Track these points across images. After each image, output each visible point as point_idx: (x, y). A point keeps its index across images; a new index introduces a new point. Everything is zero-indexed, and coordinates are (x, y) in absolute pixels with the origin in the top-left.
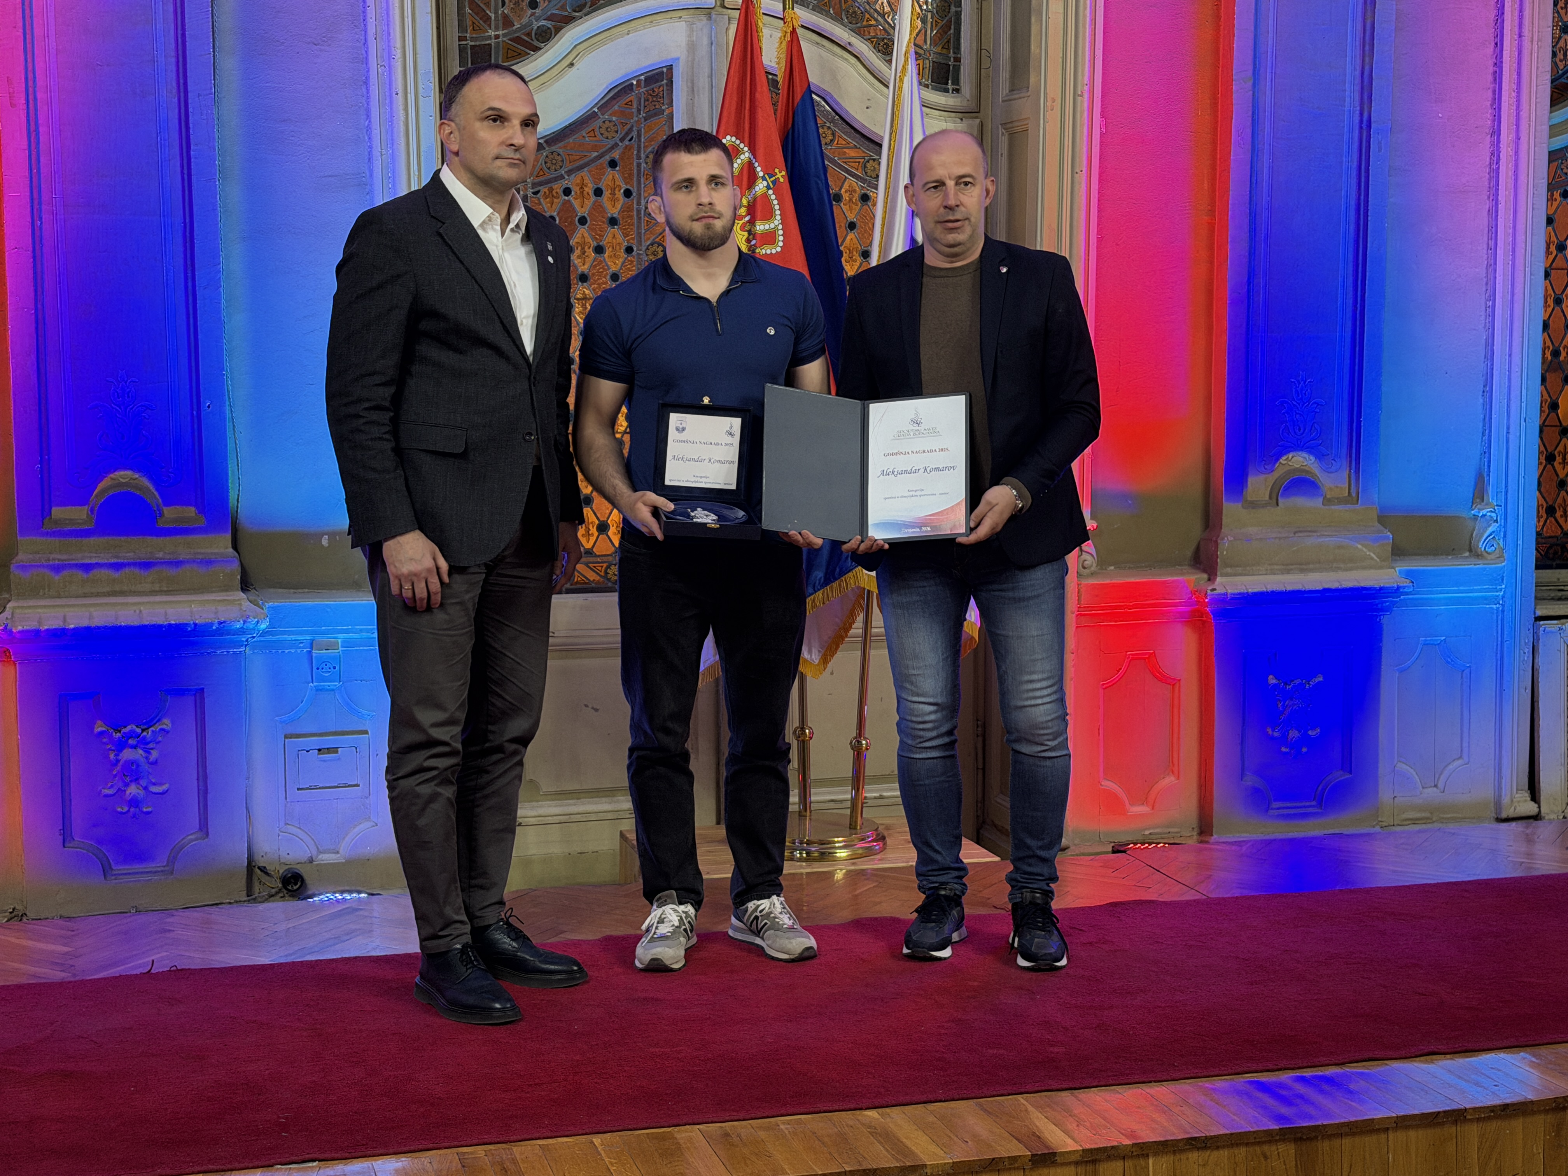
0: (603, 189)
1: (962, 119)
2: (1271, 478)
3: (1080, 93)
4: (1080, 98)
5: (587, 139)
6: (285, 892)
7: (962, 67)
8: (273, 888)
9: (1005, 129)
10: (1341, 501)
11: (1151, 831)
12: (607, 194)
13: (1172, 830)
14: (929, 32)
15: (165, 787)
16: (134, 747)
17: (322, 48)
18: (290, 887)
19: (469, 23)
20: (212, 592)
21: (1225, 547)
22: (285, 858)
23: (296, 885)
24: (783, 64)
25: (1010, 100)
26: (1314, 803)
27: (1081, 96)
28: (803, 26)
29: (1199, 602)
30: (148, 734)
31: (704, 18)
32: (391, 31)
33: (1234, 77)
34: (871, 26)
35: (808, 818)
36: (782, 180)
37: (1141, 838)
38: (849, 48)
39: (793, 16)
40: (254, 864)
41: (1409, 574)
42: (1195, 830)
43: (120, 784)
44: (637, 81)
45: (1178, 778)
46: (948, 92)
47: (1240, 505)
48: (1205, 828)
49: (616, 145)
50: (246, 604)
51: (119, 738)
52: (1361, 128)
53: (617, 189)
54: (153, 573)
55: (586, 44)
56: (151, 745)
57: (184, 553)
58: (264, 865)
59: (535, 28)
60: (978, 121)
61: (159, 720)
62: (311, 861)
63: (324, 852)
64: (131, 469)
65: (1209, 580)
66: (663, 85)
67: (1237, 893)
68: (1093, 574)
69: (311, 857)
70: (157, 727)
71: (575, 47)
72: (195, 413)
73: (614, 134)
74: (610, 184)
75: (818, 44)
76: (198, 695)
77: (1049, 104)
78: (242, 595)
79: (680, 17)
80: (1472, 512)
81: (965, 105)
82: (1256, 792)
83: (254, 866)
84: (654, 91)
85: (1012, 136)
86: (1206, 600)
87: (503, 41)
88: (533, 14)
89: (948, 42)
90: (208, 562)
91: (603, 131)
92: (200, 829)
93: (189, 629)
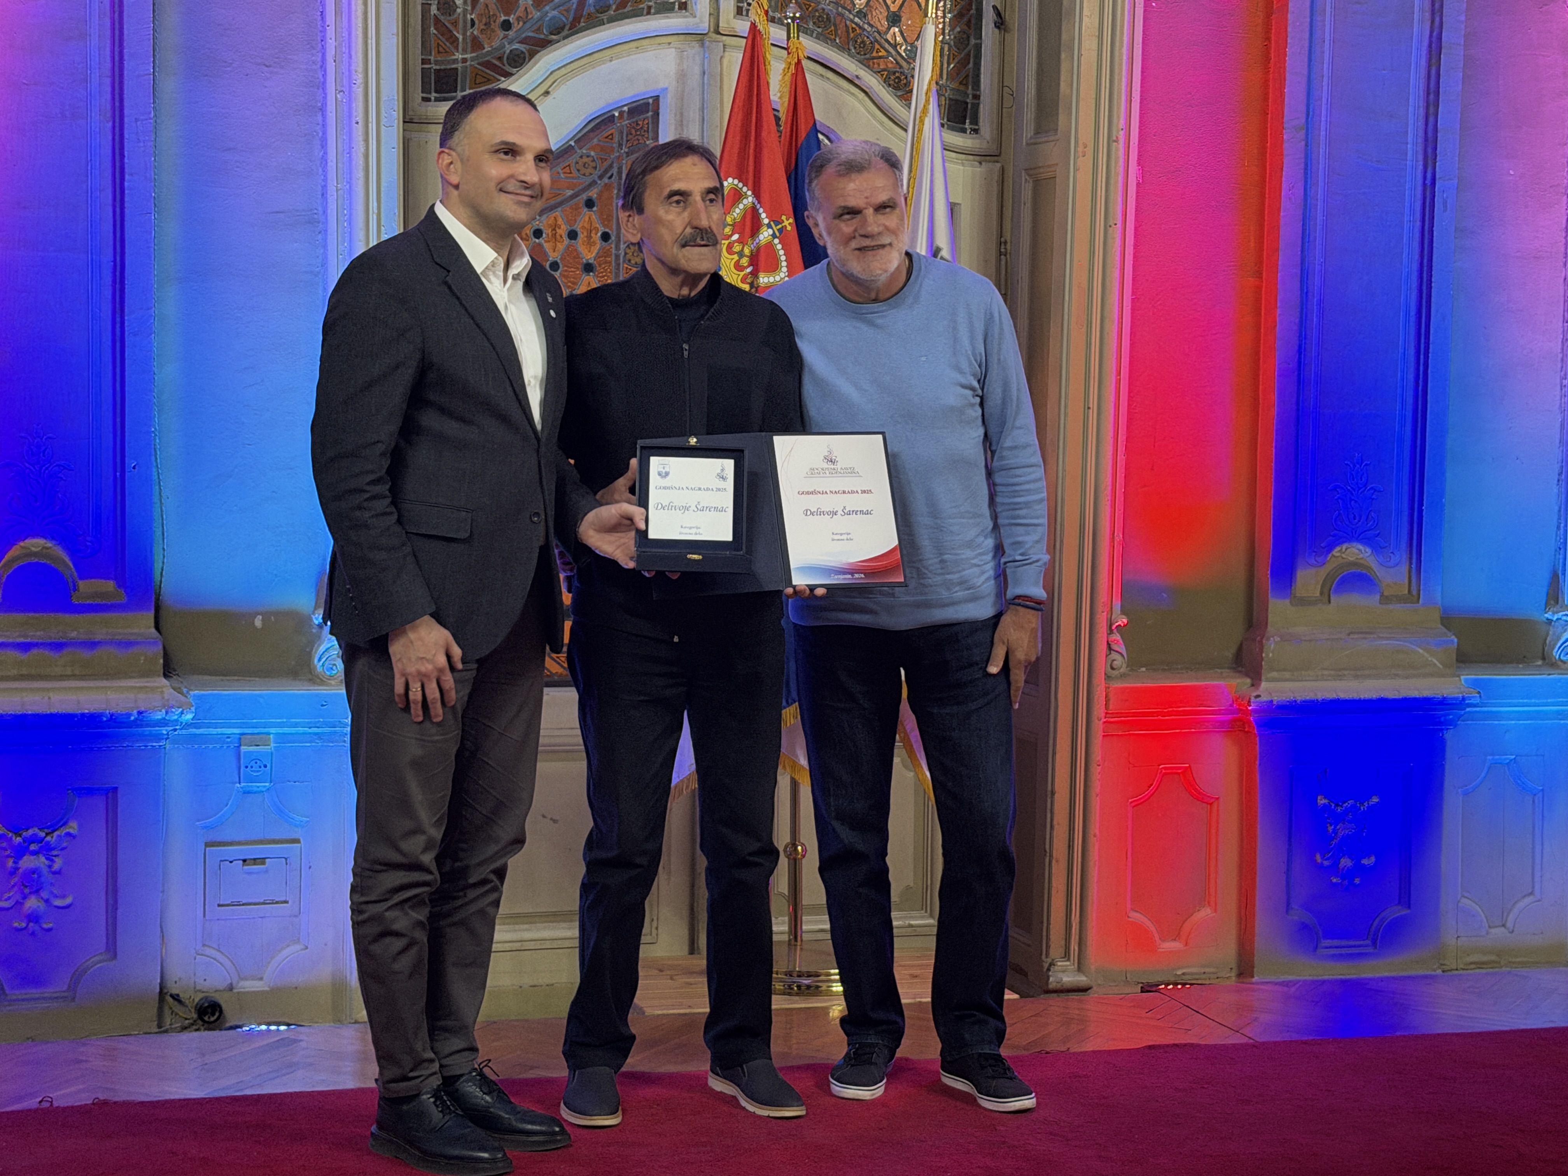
0: (578, 230)
1: (980, 163)
2: (1323, 572)
3: (1114, 138)
4: (1114, 144)
5: (562, 175)
6: (200, 1022)
7: (981, 106)
8: (186, 1019)
9: (1029, 175)
10: (1400, 599)
11: (1184, 971)
12: (581, 236)
13: (1207, 970)
14: (945, 65)
15: (69, 900)
16: (34, 853)
17: (275, 70)
18: (206, 1018)
19: (433, 45)
20: (131, 677)
21: (1272, 648)
22: (202, 985)
23: (213, 1015)
24: (786, 100)
25: (1035, 144)
26: (1368, 942)
27: (1116, 141)
28: (809, 58)
29: (1241, 710)
30: (52, 839)
31: (696, 45)
32: (353, 53)
33: (1285, 126)
34: (881, 57)
35: (798, 948)
36: (789, 228)
37: (1172, 979)
38: (857, 82)
39: (798, 45)
40: (166, 991)
41: (1476, 684)
42: (1234, 970)
43: (18, 897)
44: (620, 113)
45: (1215, 911)
46: (965, 132)
47: (1287, 602)
48: (1245, 969)
49: (593, 183)
50: (169, 692)
51: (20, 843)
52: (1424, 184)
53: (594, 232)
54: (67, 655)
55: (563, 71)
56: (55, 853)
57: (100, 635)
58: (177, 992)
59: (508, 51)
60: (999, 165)
61: (65, 824)
62: (231, 988)
63: (246, 979)
64: (44, 537)
65: (1253, 685)
66: (647, 118)
67: (1286, 1037)
68: (1123, 676)
69: (231, 984)
70: (62, 832)
71: (551, 73)
72: (118, 474)
73: (592, 171)
74: (586, 225)
75: (822, 76)
76: (110, 795)
77: (1080, 149)
78: (164, 681)
79: (670, 43)
80: (1546, 615)
81: (984, 147)
82: (1304, 927)
83: (166, 994)
84: (637, 124)
85: (1037, 184)
86: (1250, 708)
87: (471, 65)
88: (505, 37)
89: (967, 76)
90: (128, 644)
91: (579, 166)
92: (108, 949)
93: (105, 719)
